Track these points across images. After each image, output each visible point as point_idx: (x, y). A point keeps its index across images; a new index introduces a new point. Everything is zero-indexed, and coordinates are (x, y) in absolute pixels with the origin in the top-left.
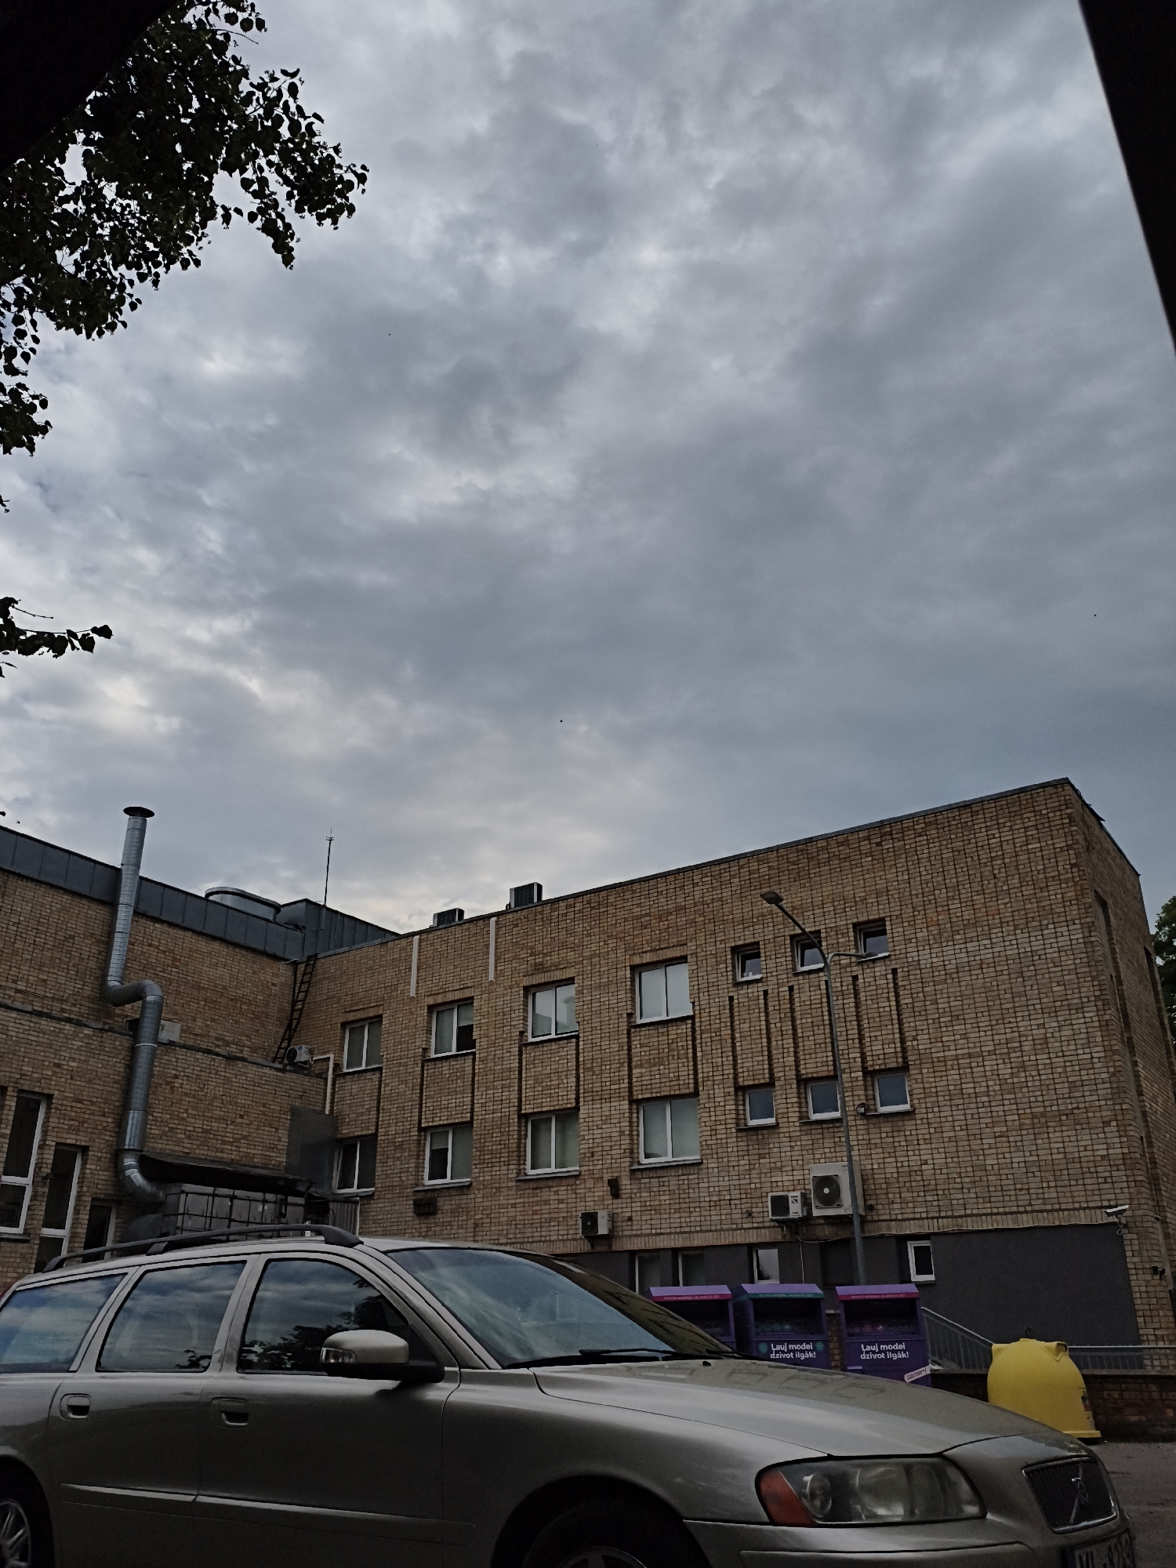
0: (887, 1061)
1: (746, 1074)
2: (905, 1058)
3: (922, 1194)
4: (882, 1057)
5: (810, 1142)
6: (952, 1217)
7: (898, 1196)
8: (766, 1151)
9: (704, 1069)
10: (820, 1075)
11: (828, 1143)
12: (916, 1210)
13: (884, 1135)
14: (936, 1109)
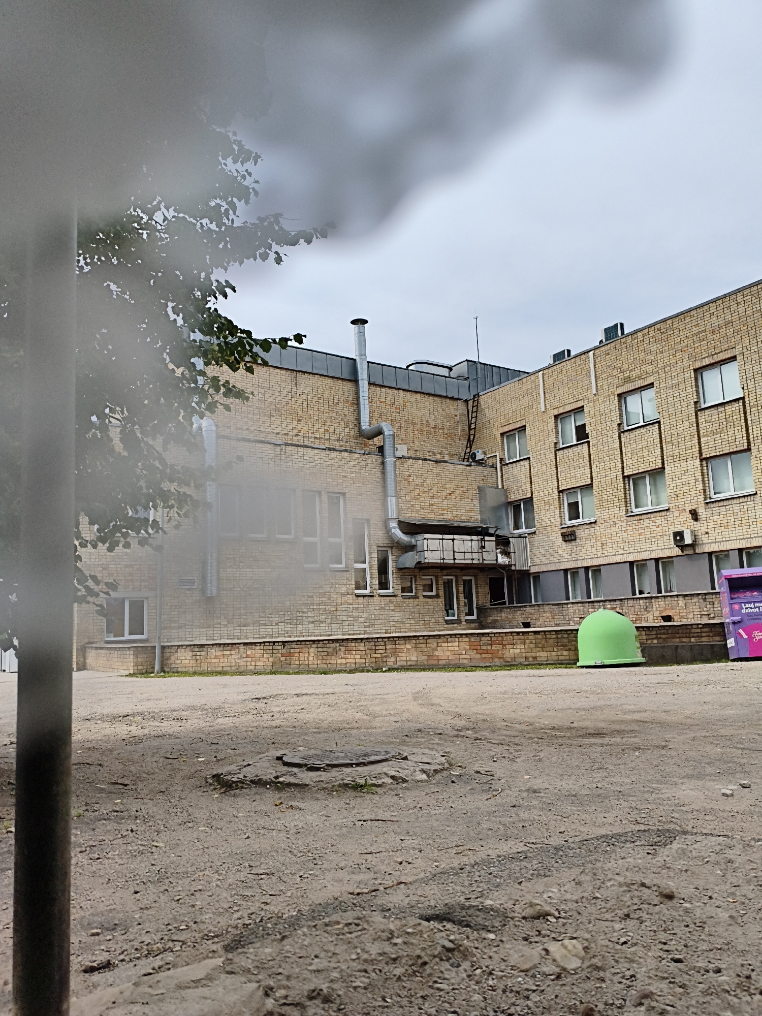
9: (754, 432)
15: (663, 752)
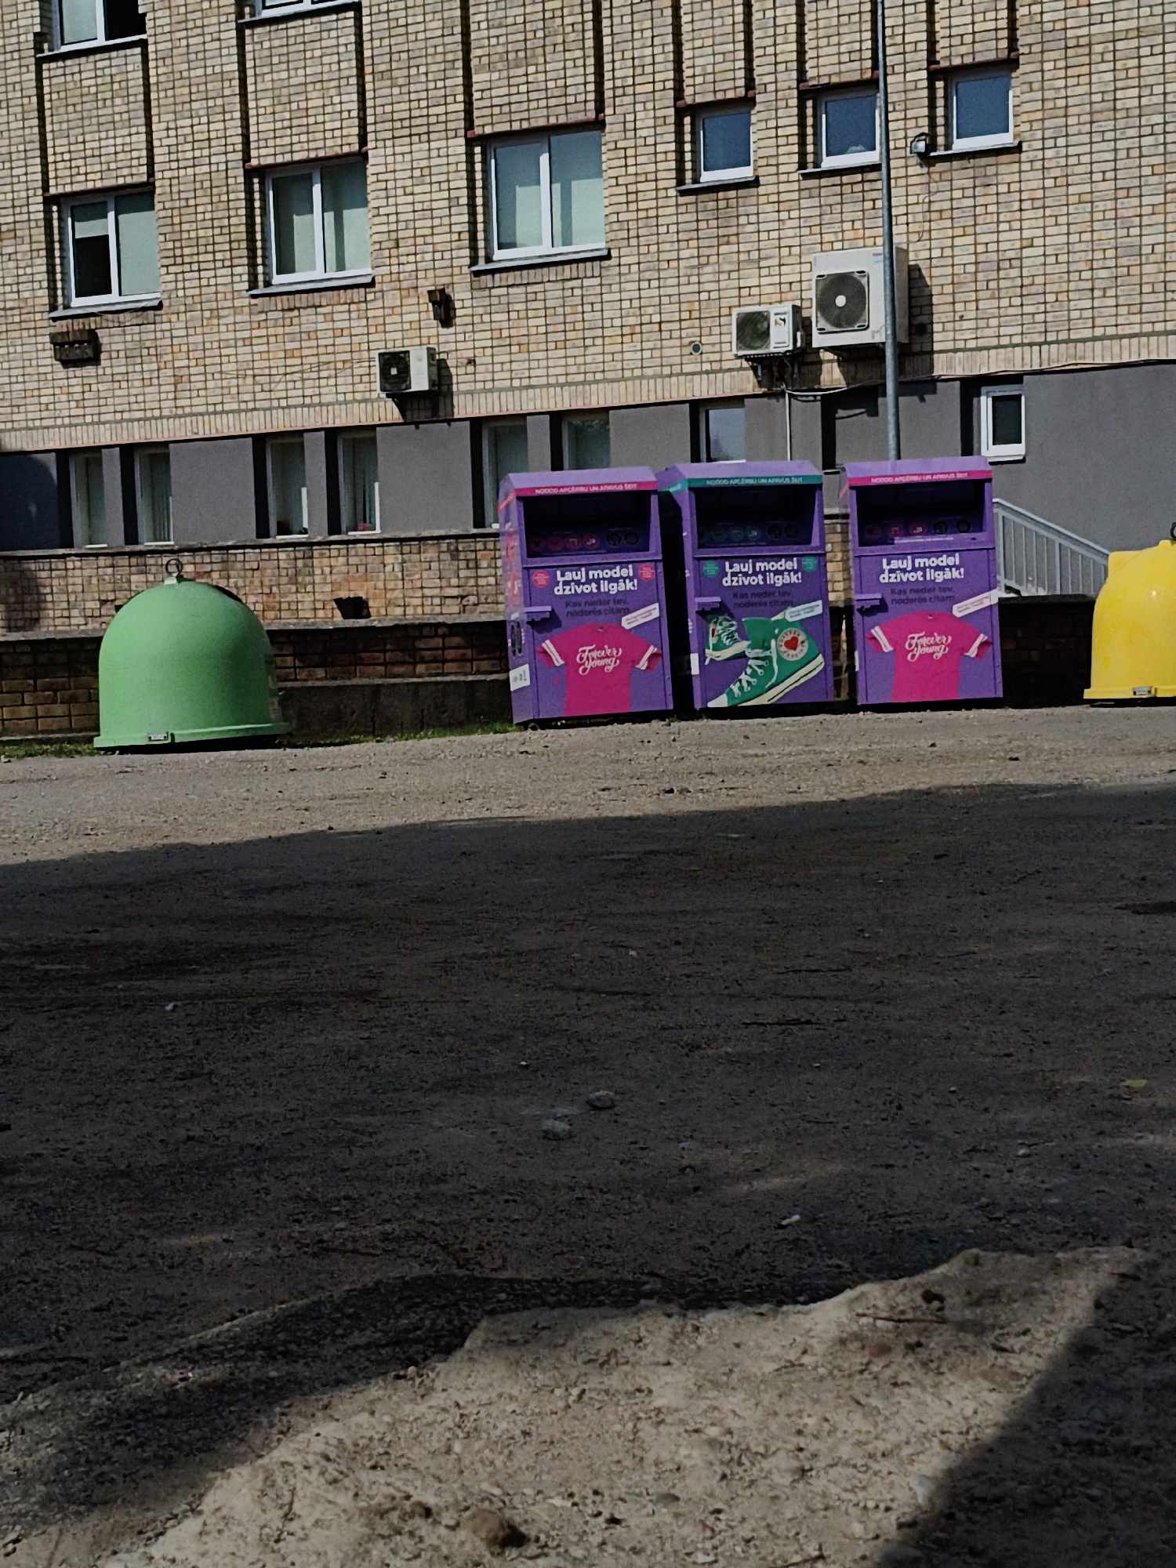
0: (978, 47)
1: (699, 80)
2: (1012, 40)
3: (1017, 301)
4: (968, 39)
5: (817, 212)
6: (1067, 341)
7: (973, 306)
8: (734, 230)
9: (618, 70)
10: (845, 78)
11: (851, 211)
12: (1003, 331)
13: (957, 194)
14: (1061, 142)
15: (367, 1011)
